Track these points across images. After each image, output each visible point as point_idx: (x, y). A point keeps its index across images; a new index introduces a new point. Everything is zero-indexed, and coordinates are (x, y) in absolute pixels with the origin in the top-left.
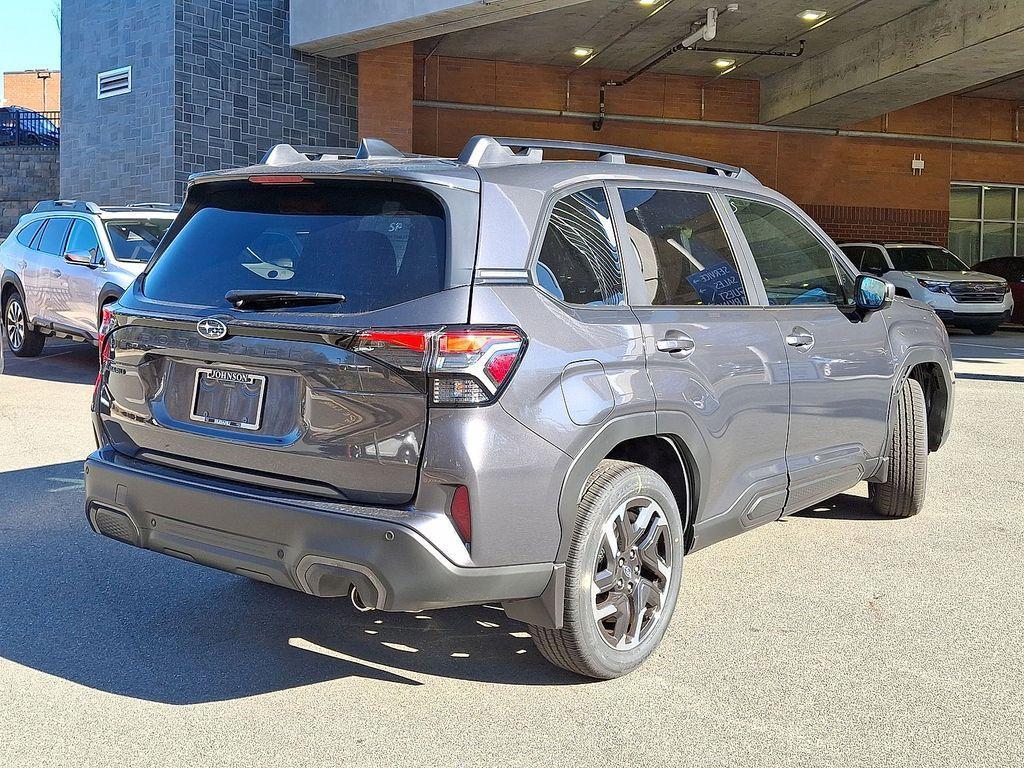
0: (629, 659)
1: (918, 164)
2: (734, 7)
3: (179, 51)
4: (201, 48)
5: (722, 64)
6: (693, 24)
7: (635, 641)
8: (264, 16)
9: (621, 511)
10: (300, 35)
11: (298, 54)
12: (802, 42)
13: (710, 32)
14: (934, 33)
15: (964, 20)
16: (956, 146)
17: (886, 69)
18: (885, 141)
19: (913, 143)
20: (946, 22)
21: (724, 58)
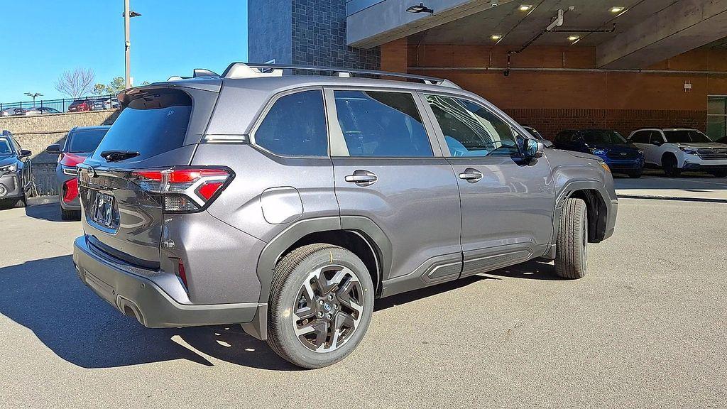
0: (326, 358)
1: (688, 86)
2: (572, 8)
3: (294, 50)
4: (304, 49)
5: (572, 38)
6: (552, 18)
7: (333, 347)
8: (334, 32)
9: (317, 273)
10: (351, 40)
11: (350, 48)
12: (614, 24)
13: (560, 22)
14: (686, 14)
15: (702, 6)
16: (710, 76)
17: (661, 35)
18: (667, 75)
19: (685, 75)
20: (692, 7)
21: (573, 35)
